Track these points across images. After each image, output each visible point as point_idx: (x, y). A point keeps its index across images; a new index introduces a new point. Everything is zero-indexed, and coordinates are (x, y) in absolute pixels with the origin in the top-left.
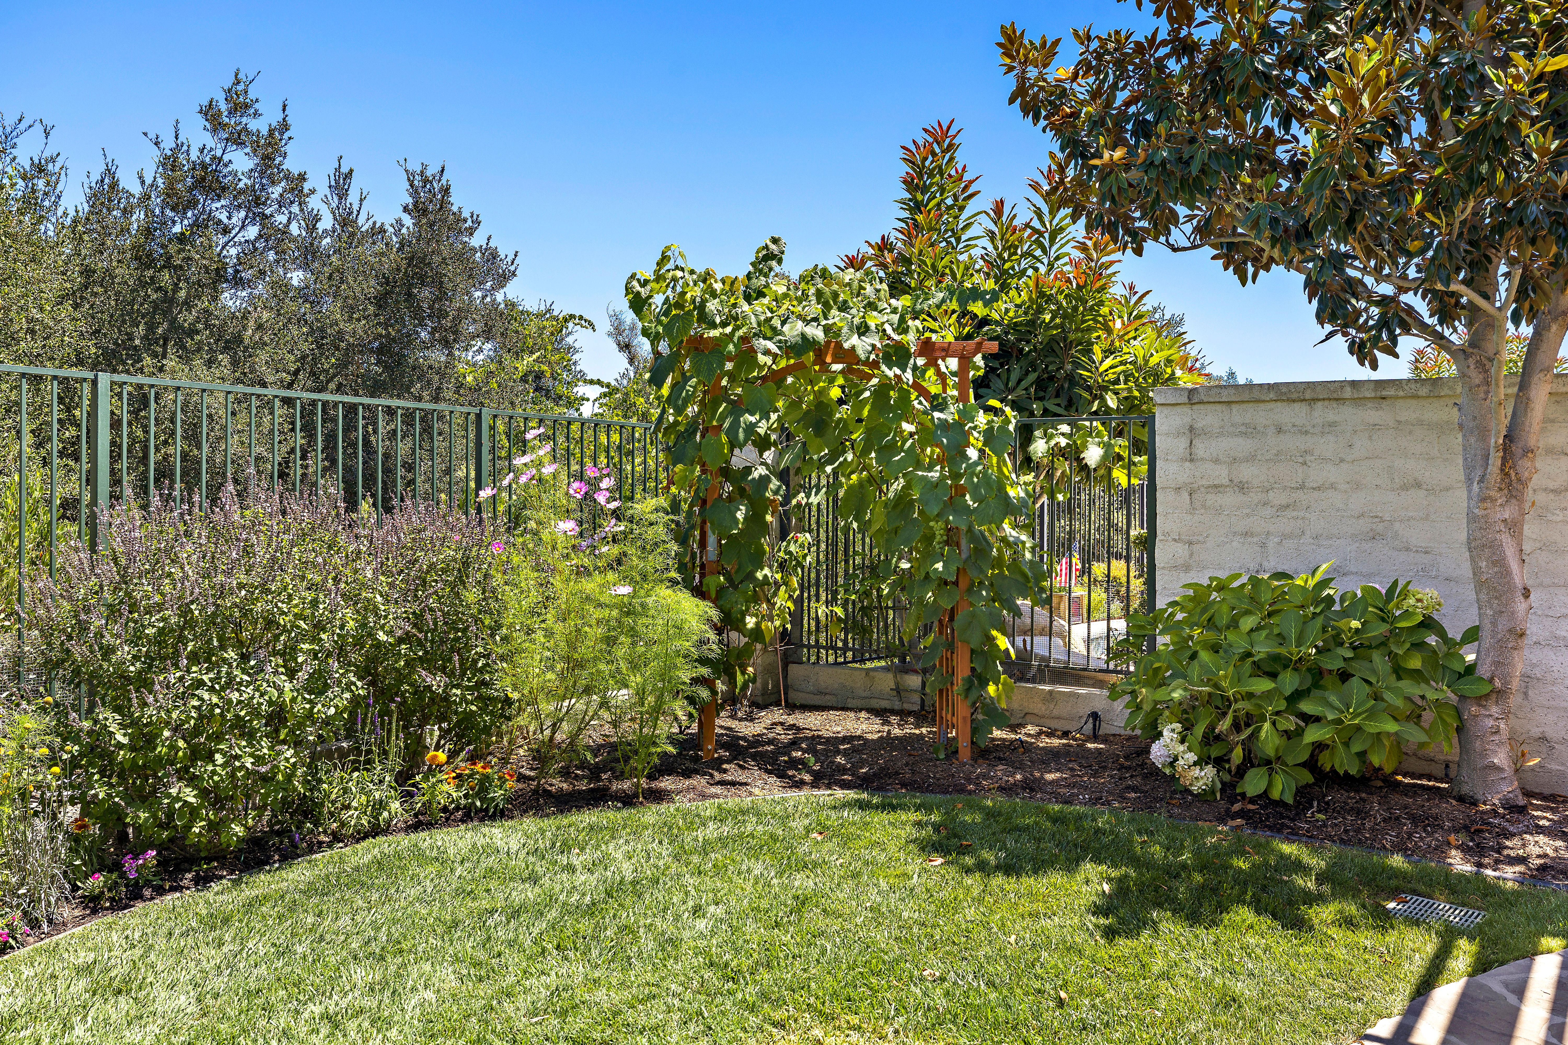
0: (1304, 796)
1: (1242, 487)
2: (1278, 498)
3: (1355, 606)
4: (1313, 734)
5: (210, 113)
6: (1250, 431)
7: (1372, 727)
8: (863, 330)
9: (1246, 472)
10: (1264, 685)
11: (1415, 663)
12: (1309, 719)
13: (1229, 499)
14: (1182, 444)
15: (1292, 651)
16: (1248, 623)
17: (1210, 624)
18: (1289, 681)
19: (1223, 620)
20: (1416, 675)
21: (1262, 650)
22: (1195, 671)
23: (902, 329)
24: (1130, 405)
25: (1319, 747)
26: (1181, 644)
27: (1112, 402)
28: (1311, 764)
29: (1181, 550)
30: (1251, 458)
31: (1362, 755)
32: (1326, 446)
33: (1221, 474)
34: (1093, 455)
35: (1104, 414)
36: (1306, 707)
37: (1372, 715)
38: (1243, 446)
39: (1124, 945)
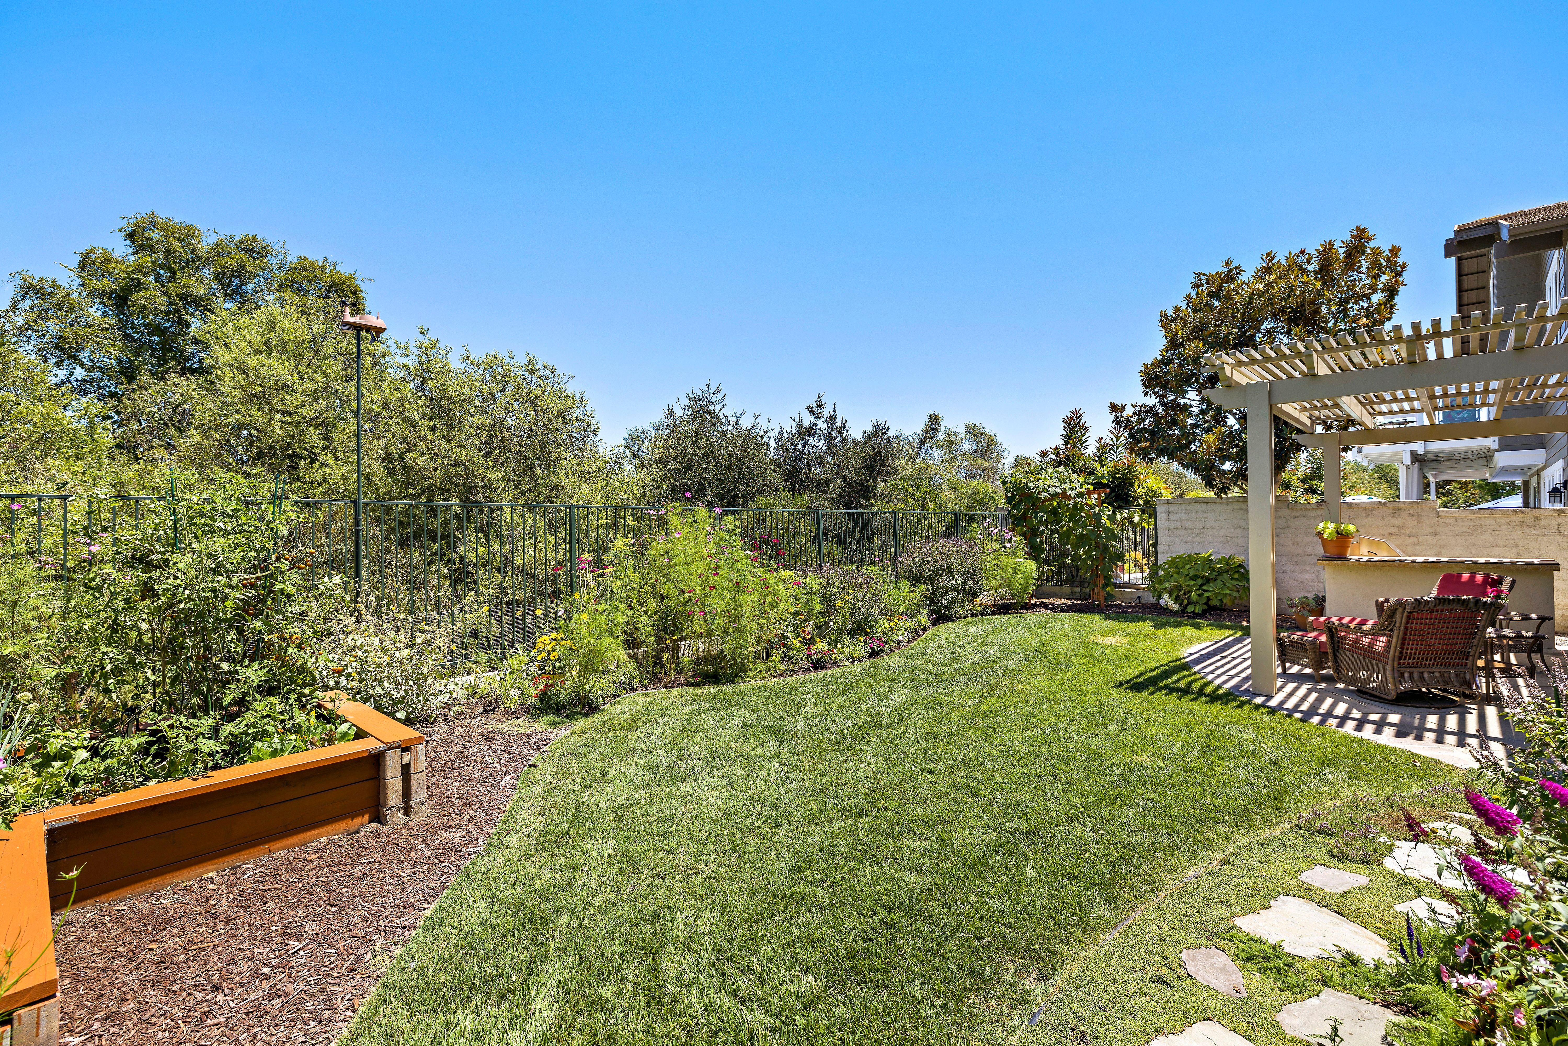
0: (1204, 612)
1: (1185, 528)
2: (1196, 531)
3: (1219, 561)
4: (1206, 595)
5: (810, 409)
6: (1187, 512)
7: (1223, 592)
8: (1072, 489)
9: (1187, 524)
10: (1192, 582)
11: (1236, 576)
12: (1205, 591)
13: (1181, 532)
14: (1165, 516)
15: (1201, 573)
16: (1188, 567)
17: (1177, 567)
18: (1200, 581)
19: (1181, 565)
20: (1237, 579)
21: (1192, 573)
22: (1172, 579)
23: (1081, 487)
24: (1146, 502)
25: (1209, 599)
26: (1168, 574)
27: (1141, 502)
28: (1206, 604)
29: (1166, 548)
30: (1188, 520)
31: (1221, 600)
32: (1211, 516)
33: (1179, 524)
34: (1136, 519)
35: (1138, 505)
36: (1205, 588)
37: (1222, 588)
38: (1185, 516)
39: (1159, 631)
